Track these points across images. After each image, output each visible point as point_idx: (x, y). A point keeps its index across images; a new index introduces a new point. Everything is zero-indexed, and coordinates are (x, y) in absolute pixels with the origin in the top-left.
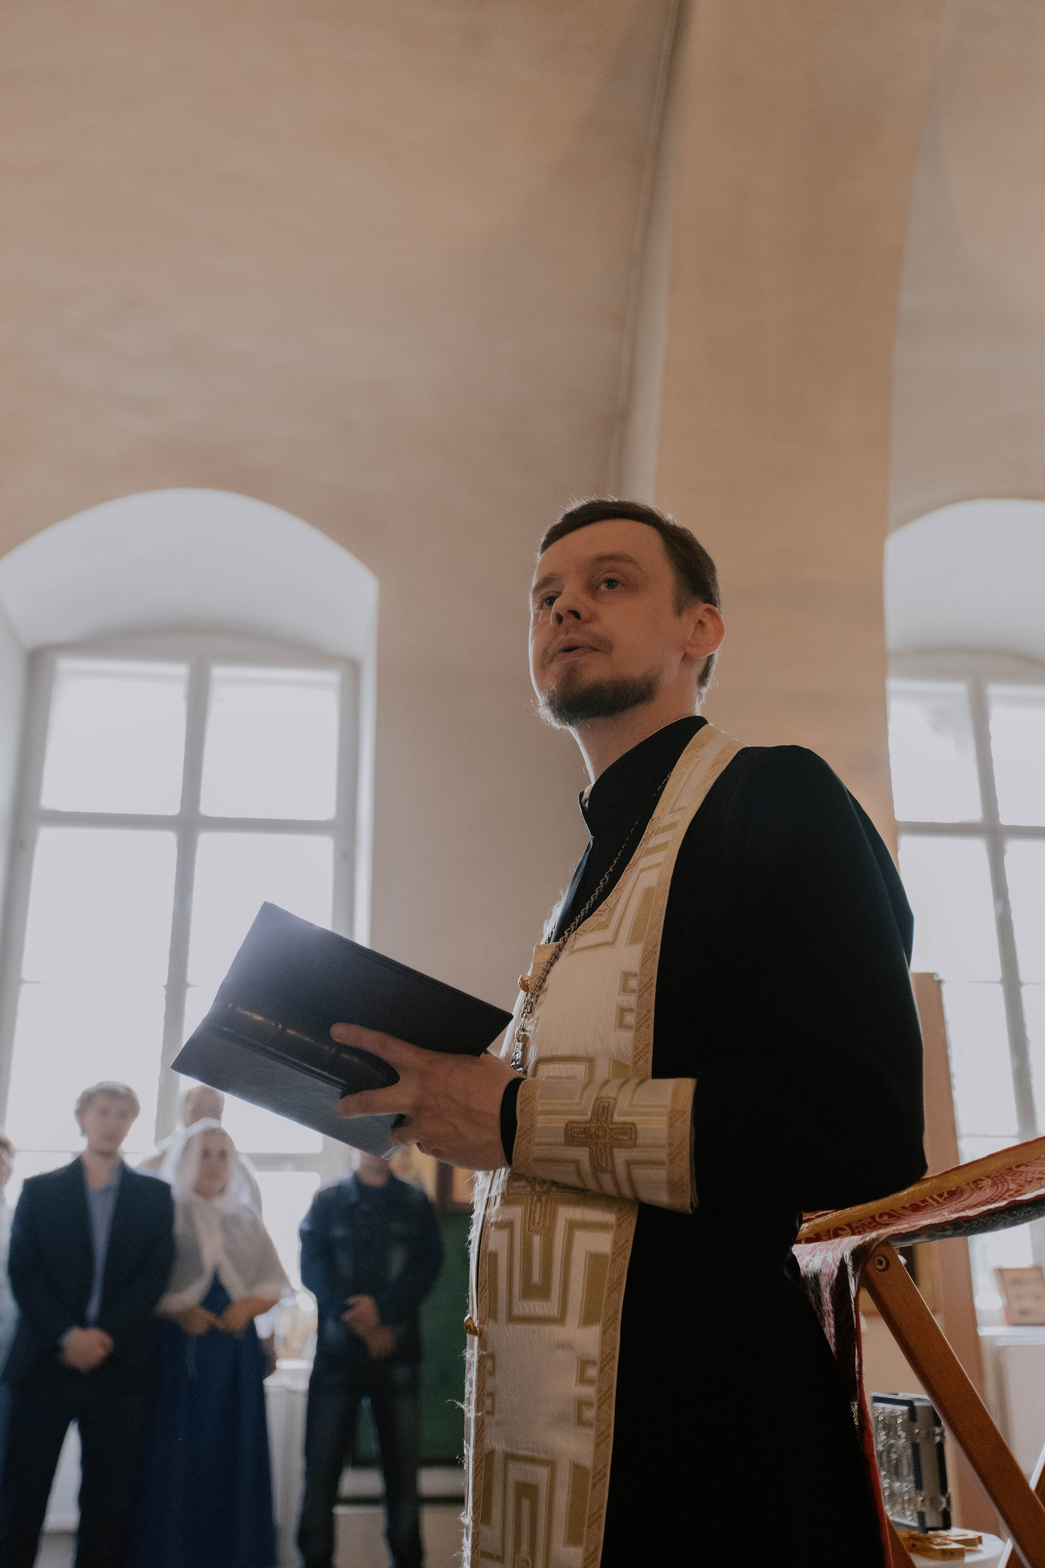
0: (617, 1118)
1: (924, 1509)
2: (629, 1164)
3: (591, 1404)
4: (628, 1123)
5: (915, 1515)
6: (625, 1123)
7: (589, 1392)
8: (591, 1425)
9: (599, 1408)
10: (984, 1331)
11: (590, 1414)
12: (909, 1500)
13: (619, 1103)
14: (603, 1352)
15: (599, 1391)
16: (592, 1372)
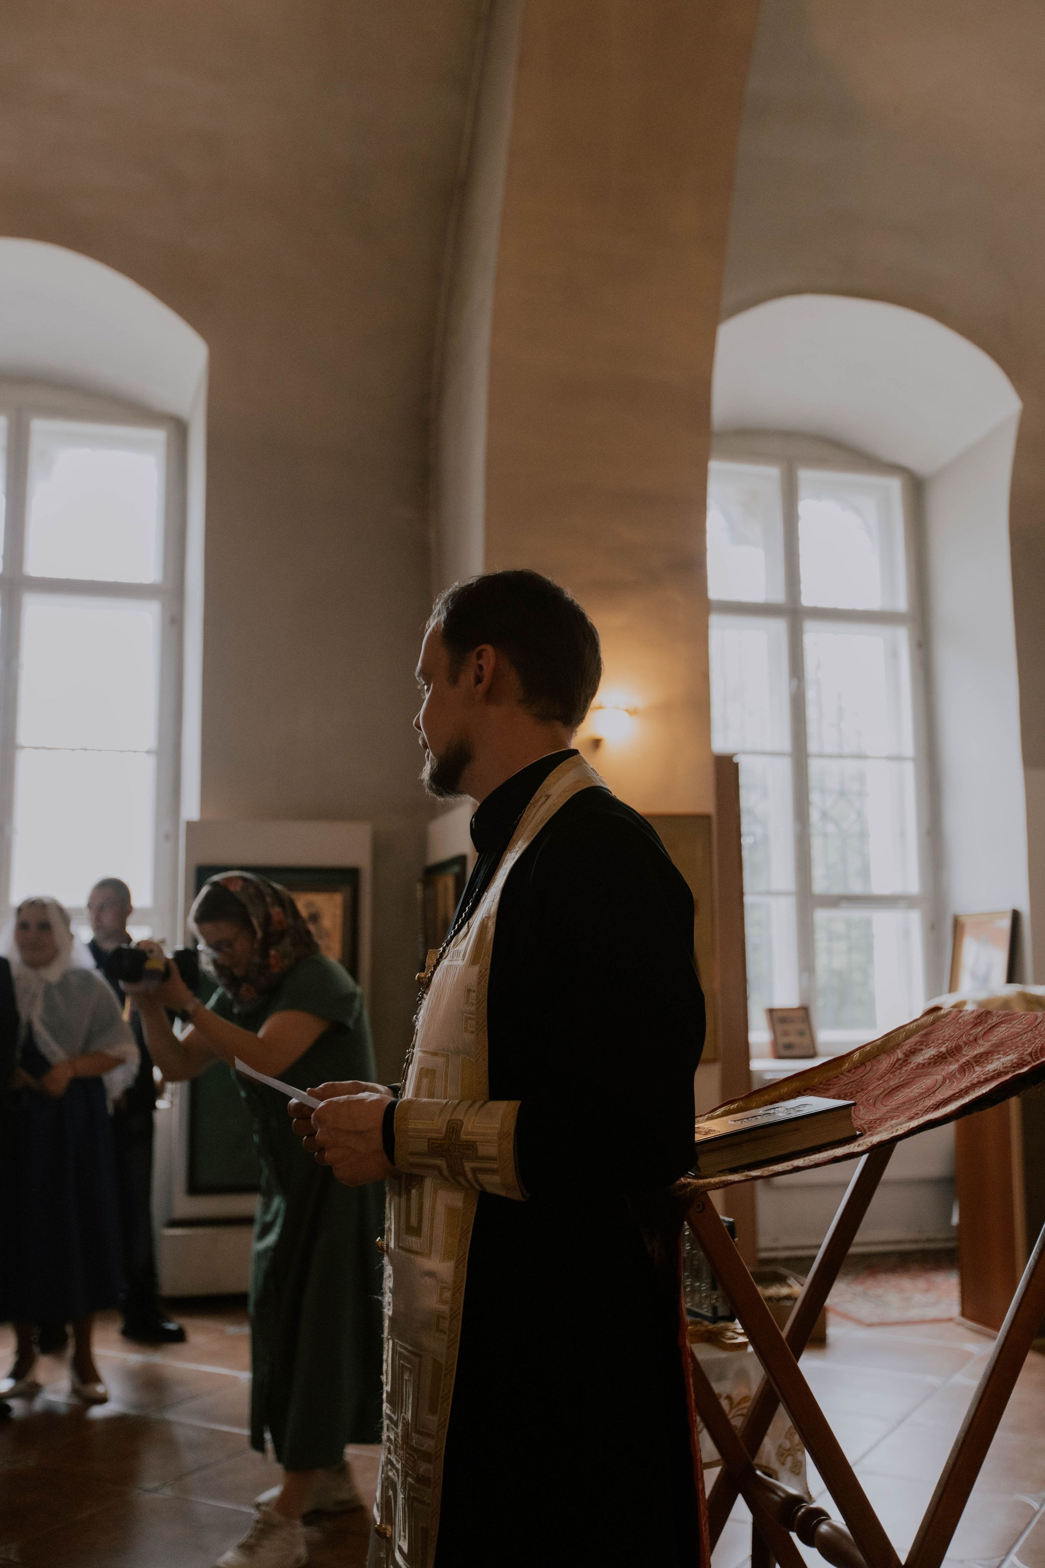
0: (463, 1137)
1: (718, 1304)
2: (475, 1171)
3: (445, 1318)
4: (470, 1142)
5: (710, 1308)
6: (467, 1141)
7: (445, 1308)
8: (445, 1333)
9: (451, 1322)
10: (756, 1065)
11: (445, 1324)
12: (706, 1297)
13: (465, 1124)
14: (455, 1282)
15: (452, 1309)
16: (448, 1295)
